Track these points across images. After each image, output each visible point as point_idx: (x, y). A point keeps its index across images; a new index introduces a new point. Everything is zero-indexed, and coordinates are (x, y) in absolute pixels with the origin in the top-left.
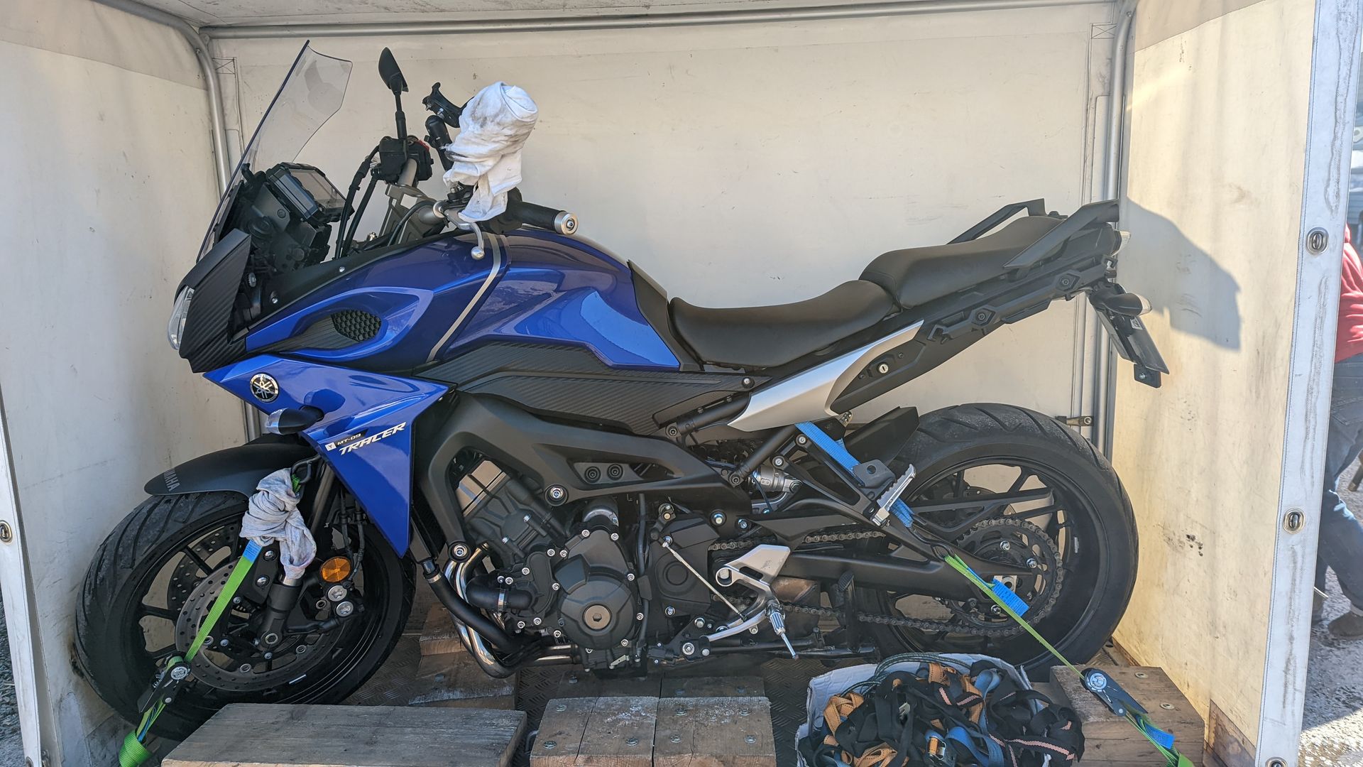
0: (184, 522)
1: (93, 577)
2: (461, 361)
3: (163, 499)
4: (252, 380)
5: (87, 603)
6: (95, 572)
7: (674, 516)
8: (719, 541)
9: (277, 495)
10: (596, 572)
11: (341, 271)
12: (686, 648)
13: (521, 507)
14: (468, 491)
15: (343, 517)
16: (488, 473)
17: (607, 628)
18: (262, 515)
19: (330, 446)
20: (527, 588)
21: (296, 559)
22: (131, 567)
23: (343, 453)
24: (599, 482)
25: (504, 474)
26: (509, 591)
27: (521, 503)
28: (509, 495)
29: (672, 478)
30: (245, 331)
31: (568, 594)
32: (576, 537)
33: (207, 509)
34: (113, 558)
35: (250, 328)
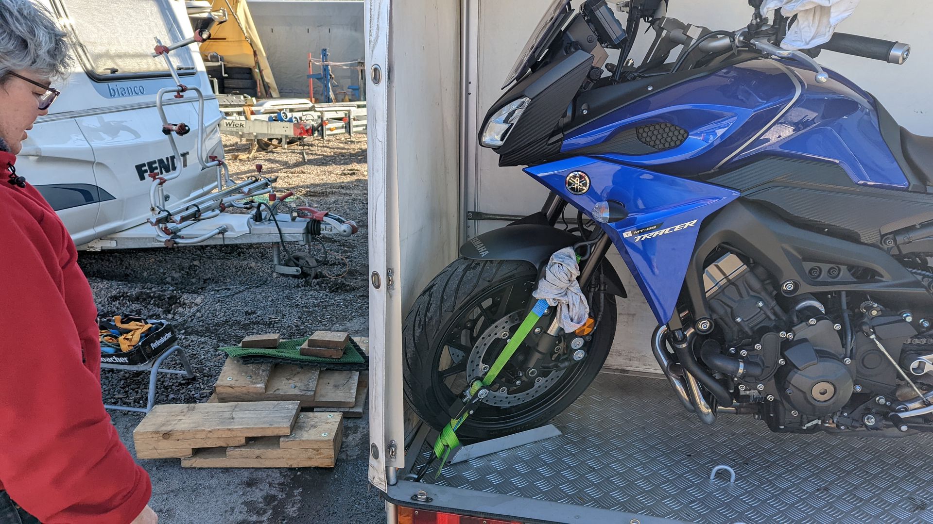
0: (489, 281)
1: (422, 316)
3: (473, 262)
5: (417, 334)
6: (424, 312)
7: (880, 313)
8: (916, 336)
9: (569, 268)
10: (823, 355)
11: (650, 89)
12: (868, 419)
13: (752, 293)
14: (712, 278)
15: (593, 286)
16: (731, 264)
17: (831, 401)
18: (557, 282)
19: (627, 234)
20: (758, 360)
21: (575, 319)
22: (452, 311)
23: (637, 240)
24: (819, 280)
25: (745, 267)
26: (747, 362)
27: (752, 290)
28: (745, 283)
29: (881, 281)
30: (560, 136)
31: (799, 370)
32: (804, 323)
33: (505, 273)
34: (439, 303)
35: (565, 133)
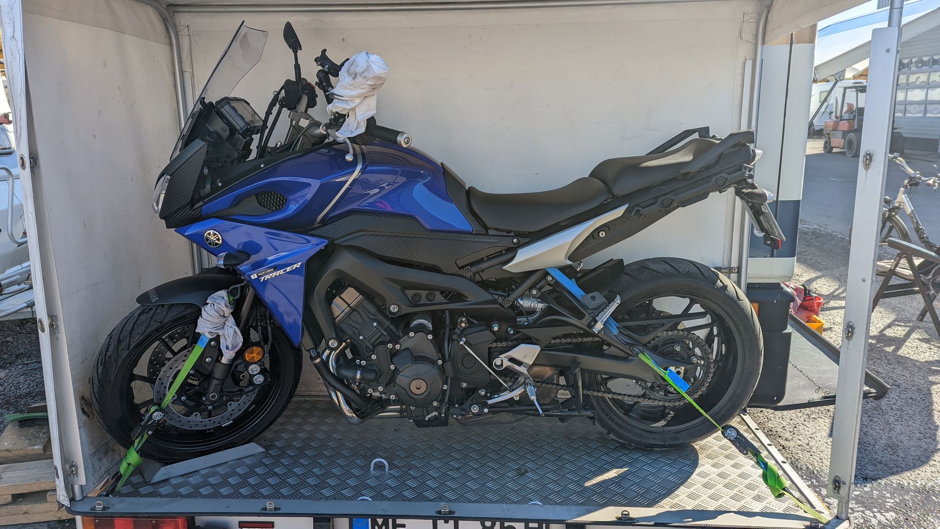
0: (160, 322)
1: (103, 355)
2: (337, 224)
3: (147, 307)
4: (206, 234)
5: (100, 371)
6: (105, 352)
7: (468, 325)
8: (495, 341)
9: (219, 306)
10: (419, 359)
11: (262, 166)
12: (474, 408)
13: (371, 317)
14: (338, 307)
15: (259, 321)
16: (351, 295)
17: (424, 394)
18: (210, 318)
19: (254, 276)
20: (375, 368)
21: (230, 346)
22: (128, 349)
23: (262, 281)
24: (420, 303)
25: (361, 296)
26: (363, 369)
27: (371, 315)
28: (364, 309)
29: (467, 301)
30: (201, 203)
31: (400, 372)
32: (406, 336)
33: (175, 314)
34: (116, 344)
35: (204, 201)
